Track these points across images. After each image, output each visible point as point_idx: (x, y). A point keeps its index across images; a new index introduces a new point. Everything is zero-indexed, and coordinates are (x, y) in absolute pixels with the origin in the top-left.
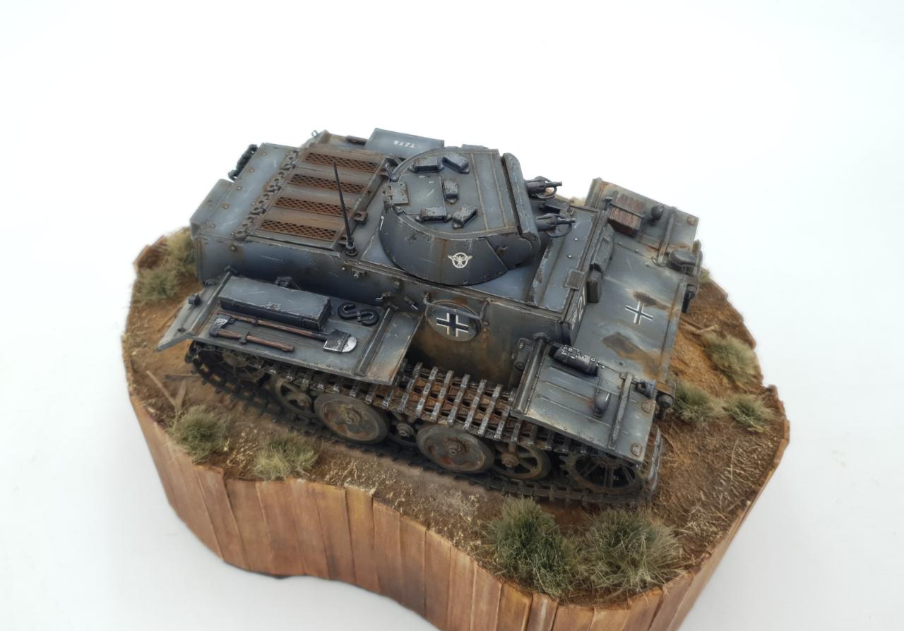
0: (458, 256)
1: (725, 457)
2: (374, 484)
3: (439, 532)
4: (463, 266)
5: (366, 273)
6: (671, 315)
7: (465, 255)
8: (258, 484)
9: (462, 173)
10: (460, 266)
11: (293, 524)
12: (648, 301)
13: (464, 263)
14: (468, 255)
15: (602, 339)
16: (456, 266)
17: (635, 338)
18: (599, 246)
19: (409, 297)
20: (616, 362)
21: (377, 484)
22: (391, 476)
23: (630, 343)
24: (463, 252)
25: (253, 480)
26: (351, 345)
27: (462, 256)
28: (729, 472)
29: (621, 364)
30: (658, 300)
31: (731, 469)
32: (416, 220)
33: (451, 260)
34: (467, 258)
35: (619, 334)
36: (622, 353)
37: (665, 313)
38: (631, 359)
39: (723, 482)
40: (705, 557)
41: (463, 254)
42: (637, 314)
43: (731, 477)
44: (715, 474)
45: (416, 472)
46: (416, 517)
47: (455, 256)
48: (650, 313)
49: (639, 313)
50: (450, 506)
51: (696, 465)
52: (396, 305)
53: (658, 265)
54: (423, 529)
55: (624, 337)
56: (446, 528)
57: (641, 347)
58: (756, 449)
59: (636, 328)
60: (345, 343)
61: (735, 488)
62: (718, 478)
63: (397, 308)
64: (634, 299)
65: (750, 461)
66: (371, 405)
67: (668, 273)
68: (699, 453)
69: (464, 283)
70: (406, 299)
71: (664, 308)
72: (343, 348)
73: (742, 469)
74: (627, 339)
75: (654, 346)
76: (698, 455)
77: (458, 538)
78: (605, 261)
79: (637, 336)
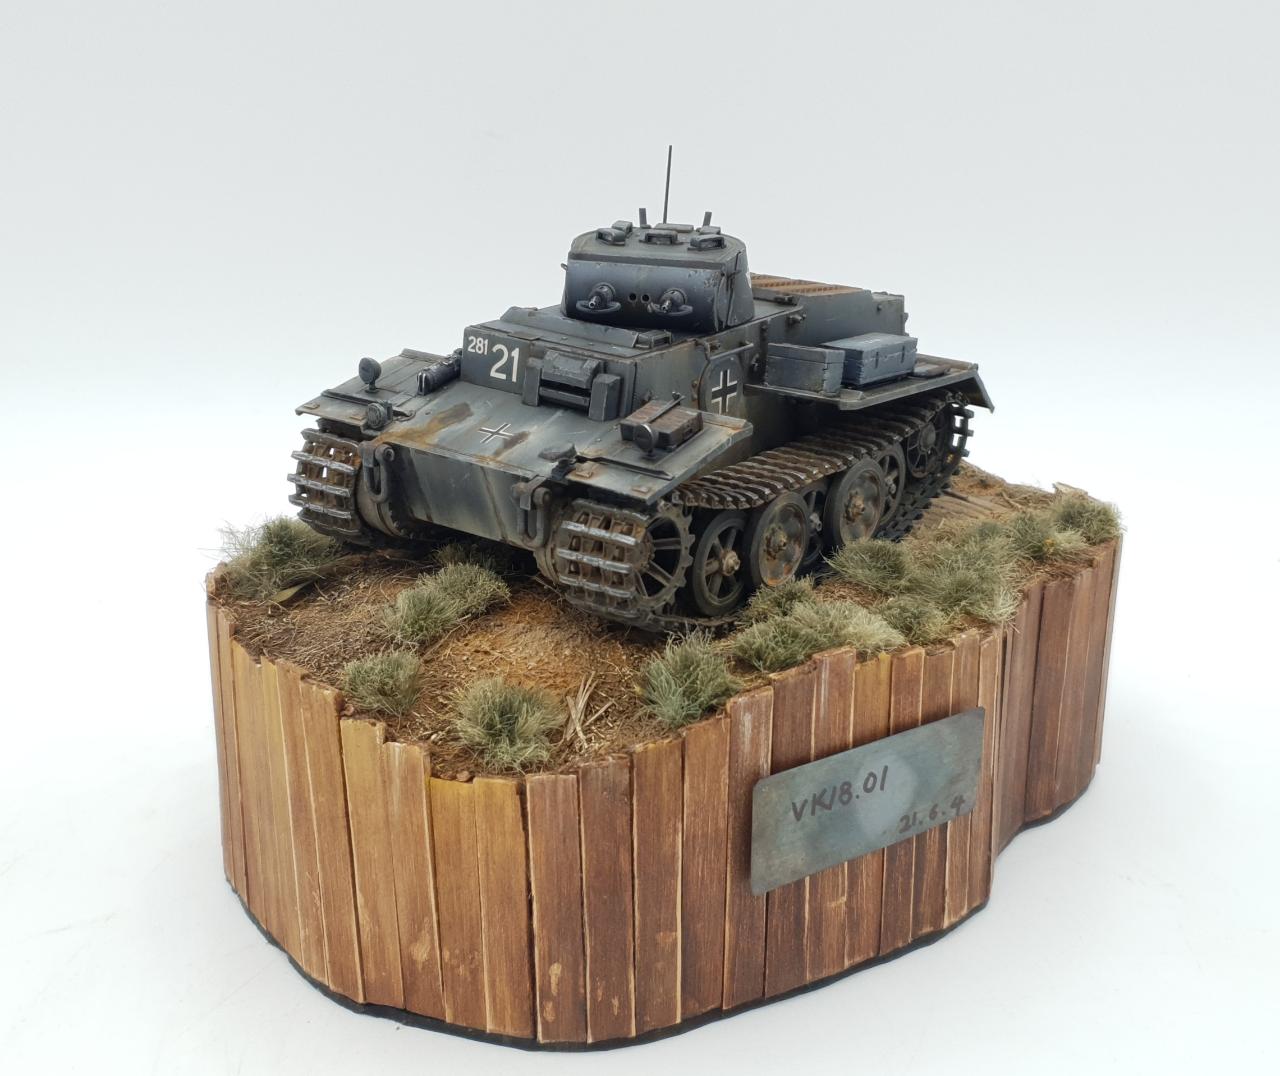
6: (483, 458)
12: (510, 443)
15: (468, 403)
18: (572, 355)
29: (428, 414)
30: (510, 451)
35: (471, 415)
36: (442, 416)
37: (488, 454)
38: (432, 421)
42: (493, 431)
49: (497, 433)
55: (464, 419)
74: (460, 421)
75: (443, 439)
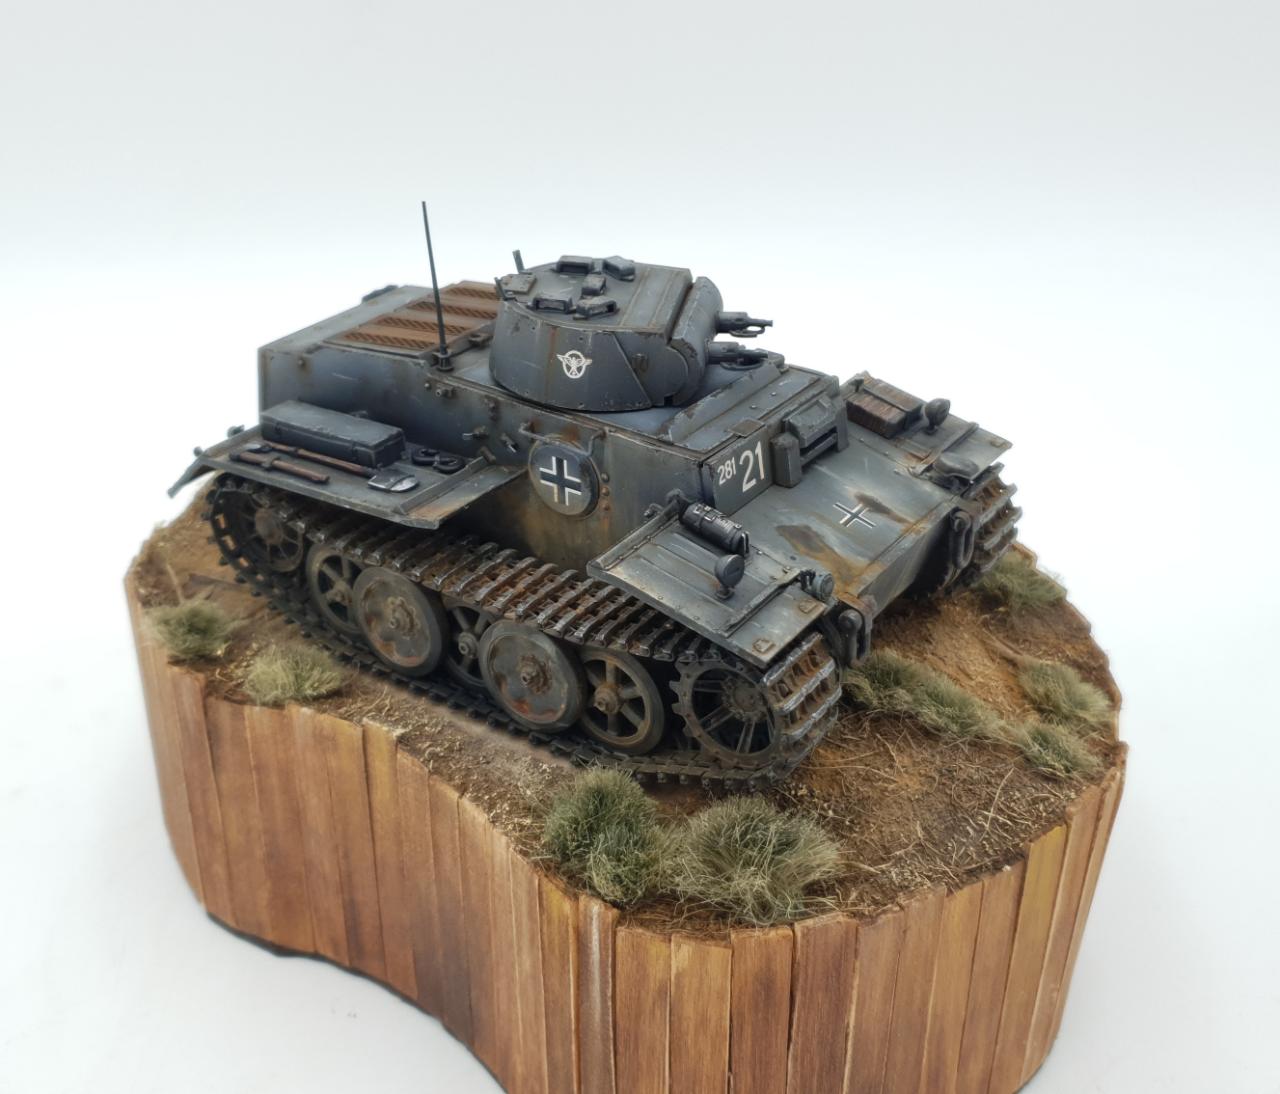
0: (571, 356)
1: (984, 794)
2: (404, 727)
3: (476, 799)
4: (579, 375)
5: (454, 392)
6: (908, 530)
7: (581, 356)
8: (247, 709)
9: (622, 280)
10: (574, 375)
11: (297, 815)
13: (579, 369)
14: (586, 356)
15: (776, 525)
16: (568, 374)
17: (832, 539)
18: (805, 407)
19: (508, 435)
20: (784, 554)
21: (410, 727)
22: (436, 725)
23: (822, 542)
24: (579, 350)
25: (242, 703)
26: (406, 485)
27: (577, 357)
28: (986, 818)
29: (793, 558)
30: (893, 509)
31: (991, 815)
32: (528, 307)
33: (561, 363)
34: (585, 362)
35: (808, 528)
36: (802, 548)
37: (900, 527)
39: (971, 831)
40: (891, 910)
41: (579, 353)
42: (849, 516)
43: (987, 826)
44: (960, 815)
45: (478, 730)
46: (451, 779)
47: (567, 355)
48: (871, 521)
50: (509, 773)
51: (928, 794)
52: (493, 454)
53: (915, 476)
54: (454, 795)
55: (815, 533)
56: (487, 797)
57: (836, 550)
58: (1048, 799)
59: (840, 529)
60: (400, 481)
61: (990, 843)
62: (963, 824)
63: (492, 458)
64: (853, 498)
65: (1030, 811)
66: (419, 585)
67: (928, 487)
68: (937, 778)
69: (580, 407)
70: (504, 437)
71: (900, 520)
72: (393, 486)
73: (1010, 818)
74: (819, 536)
75: (860, 554)
76: (934, 779)
77: (499, 811)
78: (810, 427)
79: (838, 538)
